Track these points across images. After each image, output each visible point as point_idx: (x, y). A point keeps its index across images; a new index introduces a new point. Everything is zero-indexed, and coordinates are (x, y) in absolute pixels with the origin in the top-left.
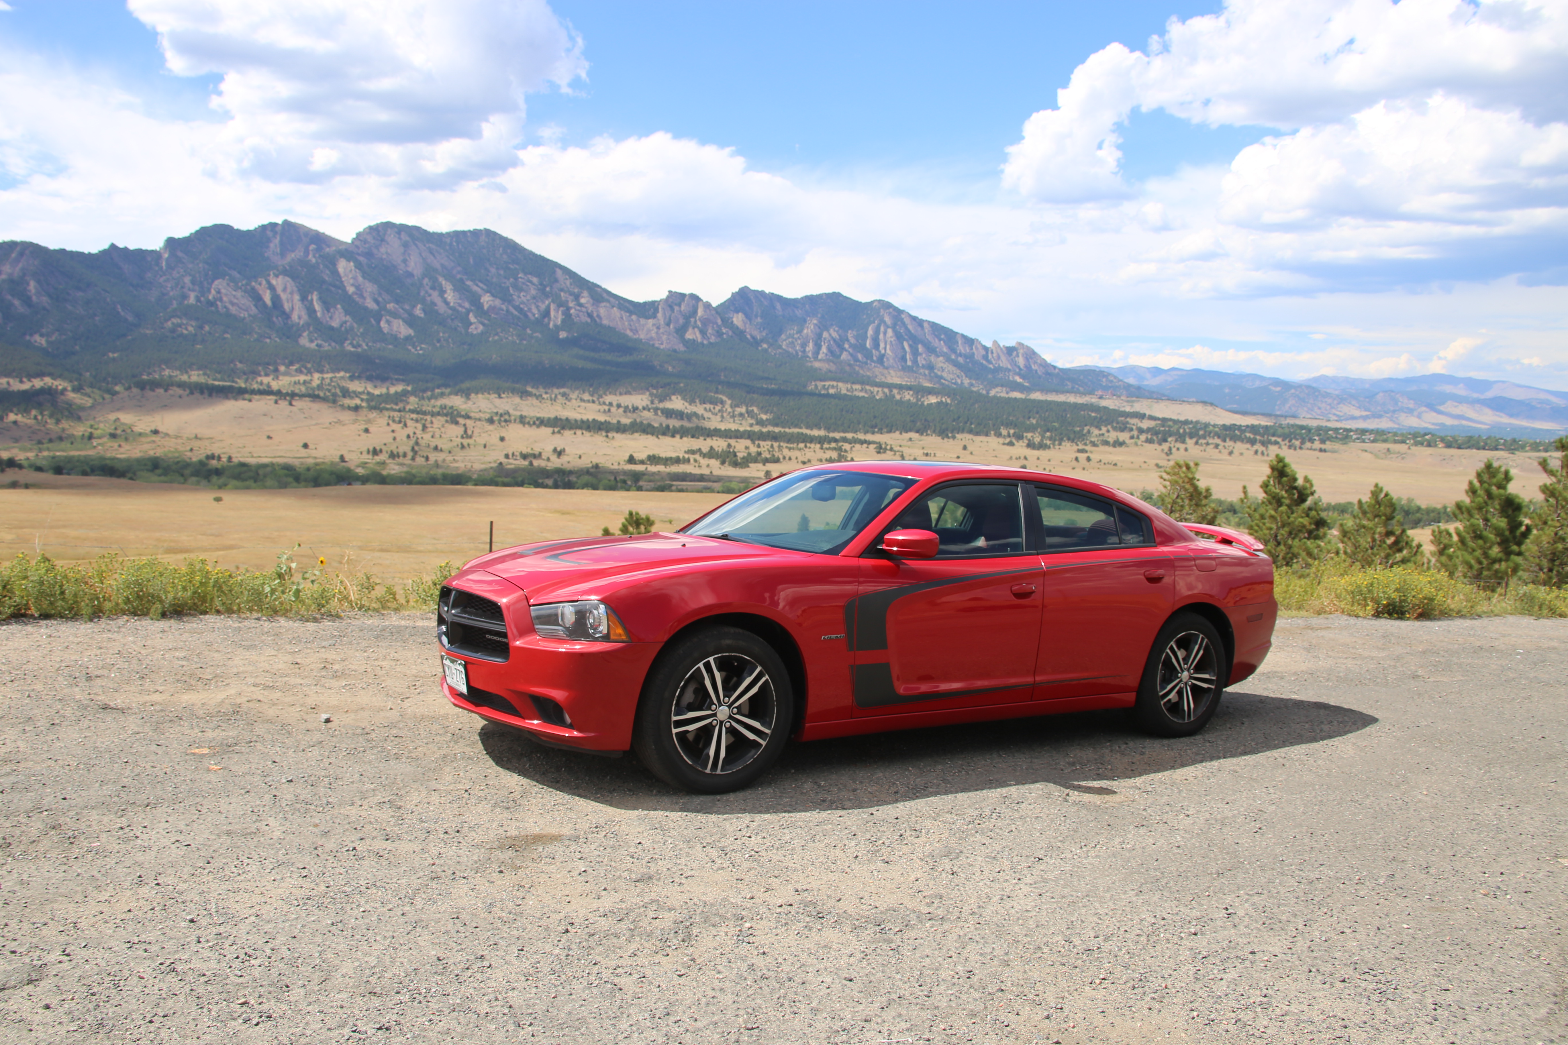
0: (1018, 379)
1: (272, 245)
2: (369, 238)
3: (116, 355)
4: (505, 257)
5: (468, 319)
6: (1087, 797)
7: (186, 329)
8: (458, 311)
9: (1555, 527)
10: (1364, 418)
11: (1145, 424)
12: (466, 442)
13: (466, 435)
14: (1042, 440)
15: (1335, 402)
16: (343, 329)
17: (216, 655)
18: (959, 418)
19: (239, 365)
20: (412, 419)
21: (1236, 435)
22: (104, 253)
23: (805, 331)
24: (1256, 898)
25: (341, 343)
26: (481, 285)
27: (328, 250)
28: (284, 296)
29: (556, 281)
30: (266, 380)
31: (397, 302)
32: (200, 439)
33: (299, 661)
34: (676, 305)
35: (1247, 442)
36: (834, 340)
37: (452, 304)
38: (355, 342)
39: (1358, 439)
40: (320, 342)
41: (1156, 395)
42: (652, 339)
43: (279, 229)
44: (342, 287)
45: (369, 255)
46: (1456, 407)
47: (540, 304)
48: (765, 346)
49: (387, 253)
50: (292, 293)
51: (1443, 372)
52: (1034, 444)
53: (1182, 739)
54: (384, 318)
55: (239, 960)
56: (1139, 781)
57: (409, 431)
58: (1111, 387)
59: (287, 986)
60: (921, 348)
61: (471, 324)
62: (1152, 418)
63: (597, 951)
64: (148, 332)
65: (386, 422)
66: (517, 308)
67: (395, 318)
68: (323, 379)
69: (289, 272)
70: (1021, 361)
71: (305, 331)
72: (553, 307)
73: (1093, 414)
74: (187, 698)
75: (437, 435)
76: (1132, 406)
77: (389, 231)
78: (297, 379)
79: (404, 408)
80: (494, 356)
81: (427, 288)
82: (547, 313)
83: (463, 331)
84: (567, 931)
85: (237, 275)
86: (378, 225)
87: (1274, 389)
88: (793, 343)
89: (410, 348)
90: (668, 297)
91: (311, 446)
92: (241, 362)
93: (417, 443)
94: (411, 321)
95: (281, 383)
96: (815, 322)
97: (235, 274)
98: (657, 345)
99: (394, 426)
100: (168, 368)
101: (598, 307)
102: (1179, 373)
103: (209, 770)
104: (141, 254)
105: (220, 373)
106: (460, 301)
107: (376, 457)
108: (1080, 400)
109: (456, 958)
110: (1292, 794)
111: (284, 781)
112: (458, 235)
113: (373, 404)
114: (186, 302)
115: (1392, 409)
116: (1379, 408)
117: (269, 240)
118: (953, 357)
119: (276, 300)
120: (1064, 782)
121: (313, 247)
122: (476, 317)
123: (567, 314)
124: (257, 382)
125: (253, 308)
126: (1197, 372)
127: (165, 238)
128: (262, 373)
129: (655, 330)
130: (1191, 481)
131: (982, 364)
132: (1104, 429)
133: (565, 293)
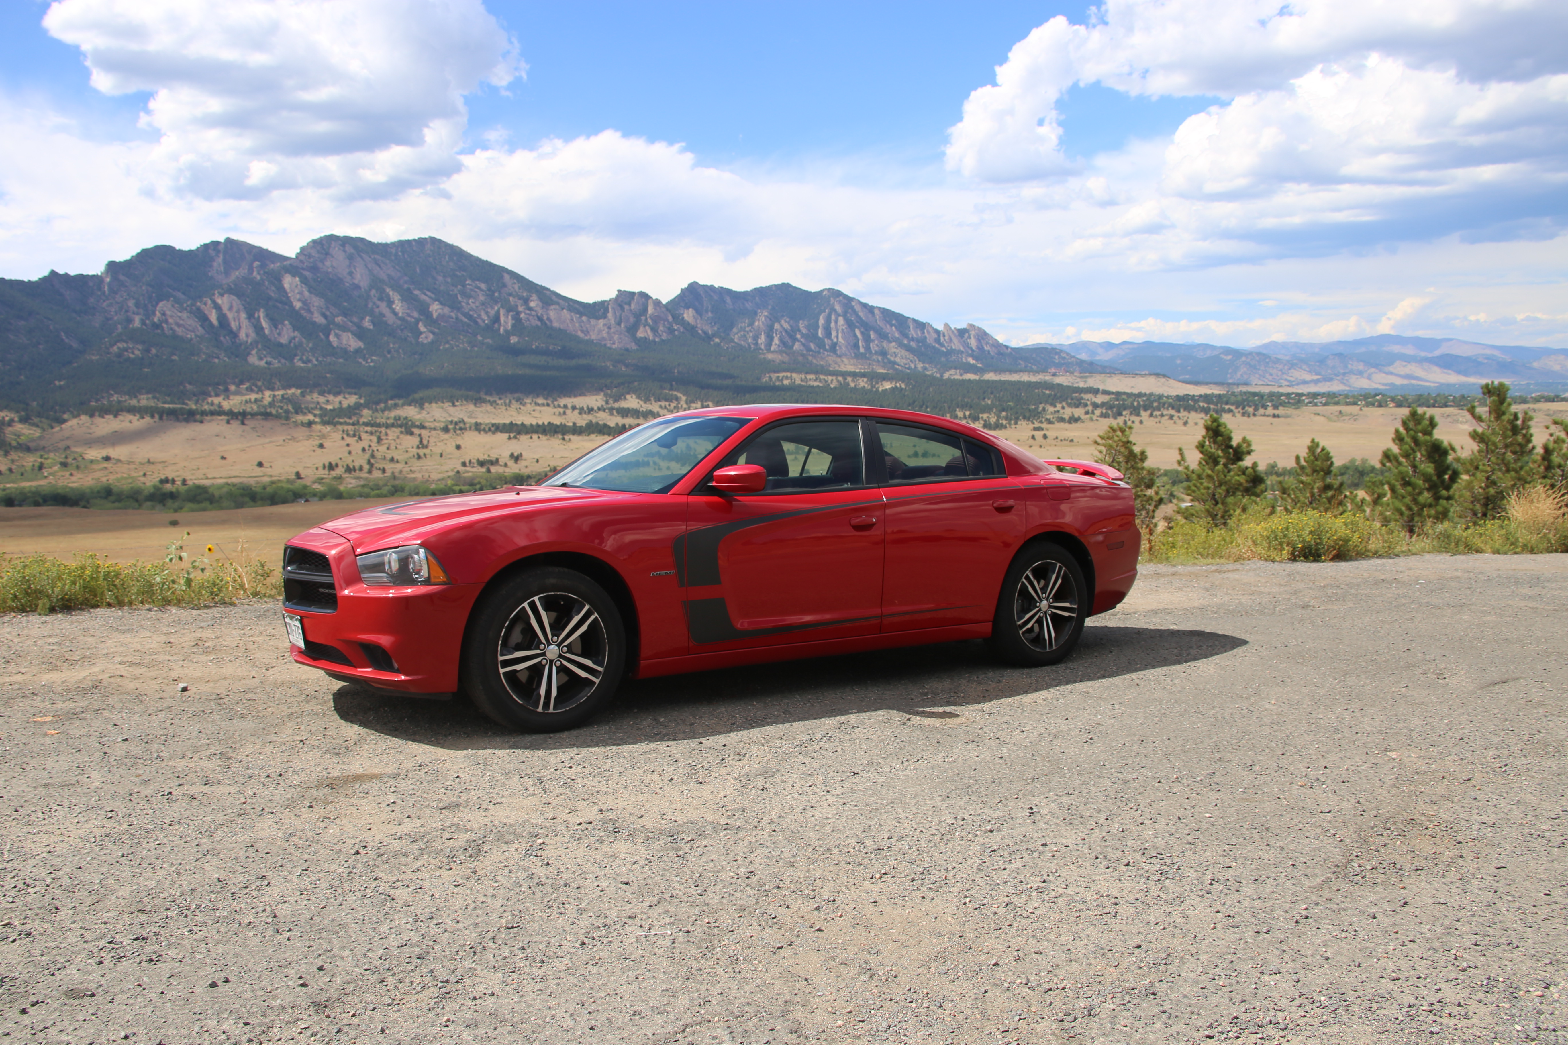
0: (971, 361)
1: (215, 264)
2: (314, 252)
3: (62, 383)
4: (451, 264)
5: (418, 329)
6: (928, 721)
7: (133, 353)
8: (407, 321)
9: (1486, 472)
10: (1316, 382)
11: (1100, 399)
12: (421, 452)
13: (422, 445)
14: (998, 420)
15: (1286, 367)
16: (292, 345)
17: (90, 639)
18: (914, 402)
19: (189, 387)
20: (367, 432)
21: (1190, 405)
22: (44, 280)
23: (757, 324)
24: (1065, 799)
25: (291, 359)
26: (429, 294)
27: (272, 266)
28: (230, 315)
29: (505, 286)
30: (216, 400)
31: (345, 315)
32: (153, 463)
33: (172, 640)
34: (626, 304)
35: (1201, 411)
36: (786, 331)
37: (400, 315)
38: (304, 358)
39: (1310, 403)
40: (269, 359)
41: (1108, 370)
42: (604, 339)
43: (221, 247)
44: (290, 304)
45: (314, 269)
46: (1404, 366)
47: (489, 310)
48: (717, 340)
49: (332, 266)
50: (238, 312)
51: (1392, 333)
52: (990, 424)
53: (1044, 668)
54: (332, 332)
55: (17, 889)
56: (986, 706)
57: (364, 444)
58: (1063, 364)
59: (57, 909)
60: (872, 335)
61: (421, 333)
62: (1106, 392)
63: (381, 869)
64: (93, 358)
65: (340, 436)
66: (466, 315)
67: (344, 331)
68: (274, 396)
69: (233, 290)
70: (973, 343)
71: (253, 349)
72: (502, 312)
73: (1047, 392)
74: (47, 678)
75: (393, 447)
76: (1085, 382)
77: (333, 244)
78: (248, 397)
79: (358, 422)
80: (446, 364)
81: (375, 300)
82: (497, 319)
83: (414, 341)
84: (358, 853)
85: (182, 297)
86: (321, 239)
87: (1225, 357)
88: (745, 336)
89: (360, 360)
90: (617, 296)
91: (266, 464)
92: (190, 383)
93: (373, 456)
94: (360, 334)
95: (232, 402)
96: (766, 314)
97: (179, 295)
98: (609, 345)
99: (349, 440)
100: (116, 393)
101: (547, 309)
102: (1130, 346)
103: (46, 735)
104: (82, 279)
105: (169, 396)
106: (408, 311)
107: (332, 472)
108: (1033, 378)
109: (237, 880)
110: (1137, 708)
111: (120, 740)
112: (403, 245)
113: (326, 418)
114: (131, 326)
115: (1342, 371)
116: (1329, 371)
117: (212, 259)
118: (906, 342)
119: (223, 320)
120: (909, 708)
121: (257, 264)
122: (425, 326)
123: (517, 319)
124: (208, 403)
125: (200, 328)
126: (1148, 344)
127: (106, 262)
128: (213, 394)
129: (607, 330)
130: (1127, 444)
131: (934, 347)
132: (1059, 406)
133: (514, 297)
